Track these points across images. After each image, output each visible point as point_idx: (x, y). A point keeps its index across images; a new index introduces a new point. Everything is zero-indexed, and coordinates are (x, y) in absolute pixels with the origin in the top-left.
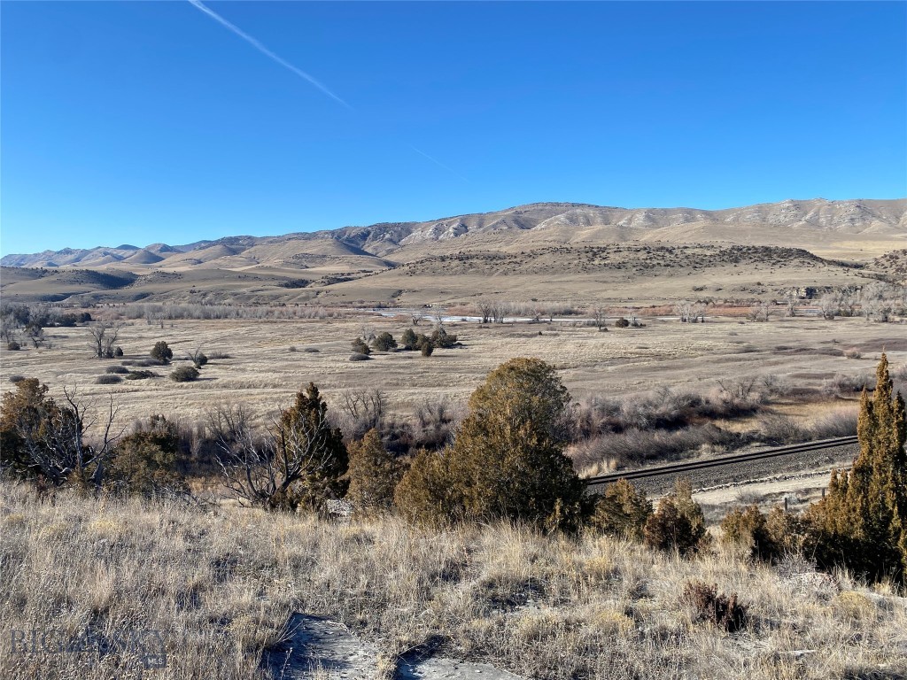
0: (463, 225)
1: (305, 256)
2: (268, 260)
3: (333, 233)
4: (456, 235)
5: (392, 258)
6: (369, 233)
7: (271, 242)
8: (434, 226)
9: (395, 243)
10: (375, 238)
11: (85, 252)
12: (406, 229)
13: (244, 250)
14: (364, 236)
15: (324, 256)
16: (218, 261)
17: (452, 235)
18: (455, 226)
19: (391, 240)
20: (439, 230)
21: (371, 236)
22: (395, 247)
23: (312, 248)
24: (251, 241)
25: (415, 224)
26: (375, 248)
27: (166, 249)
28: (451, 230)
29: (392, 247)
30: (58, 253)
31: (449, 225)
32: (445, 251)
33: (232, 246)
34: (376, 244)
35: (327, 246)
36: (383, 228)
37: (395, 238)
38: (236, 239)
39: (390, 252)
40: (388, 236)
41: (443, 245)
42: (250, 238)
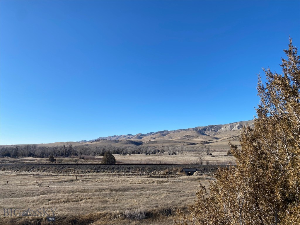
0: (241, 125)
1: (187, 136)
2: (175, 138)
3: (194, 129)
4: (238, 128)
5: (217, 136)
6: (206, 128)
7: (174, 132)
8: (230, 125)
9: (216, 132)
10: (208, 130)
11: (119, 136)
12: (220, 127)
13: (167, 135)
14: (205, 129)
15: (194, 136)
16: (160, 138)
17: (237, 128)
18: (238, 125)
19: (214, 131)
20: (232, 127)
21: (207, 129)
22: (217, 133)
23: (189, 134)
24: (168, 132)
25: (222, 125)
26: (209, 133)
27: (142, 135)
28: (236, 127)
29: (215, 133)
30: (112, 137)
31: (235, 125)
32: (236, 134)
33: (163, 133)
34: (209, 132)
35: (194, 133)
36: (211, 127)
37: (216, 129)
38: (163, 132)
39: (215, 134)
40: (213, 129)
41: (235, 132)
42: (167, 131)
